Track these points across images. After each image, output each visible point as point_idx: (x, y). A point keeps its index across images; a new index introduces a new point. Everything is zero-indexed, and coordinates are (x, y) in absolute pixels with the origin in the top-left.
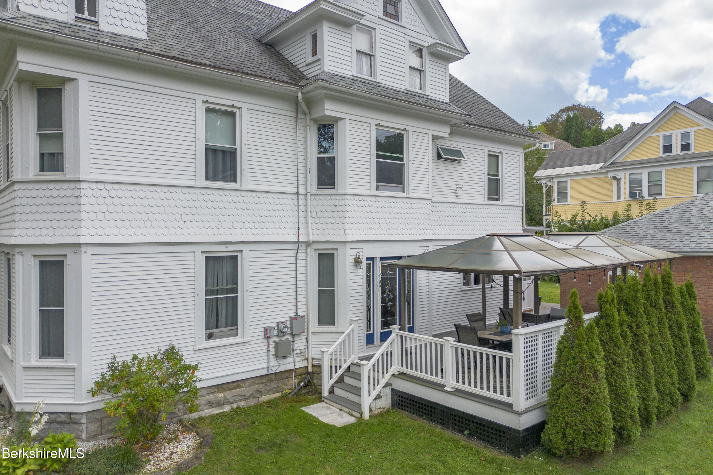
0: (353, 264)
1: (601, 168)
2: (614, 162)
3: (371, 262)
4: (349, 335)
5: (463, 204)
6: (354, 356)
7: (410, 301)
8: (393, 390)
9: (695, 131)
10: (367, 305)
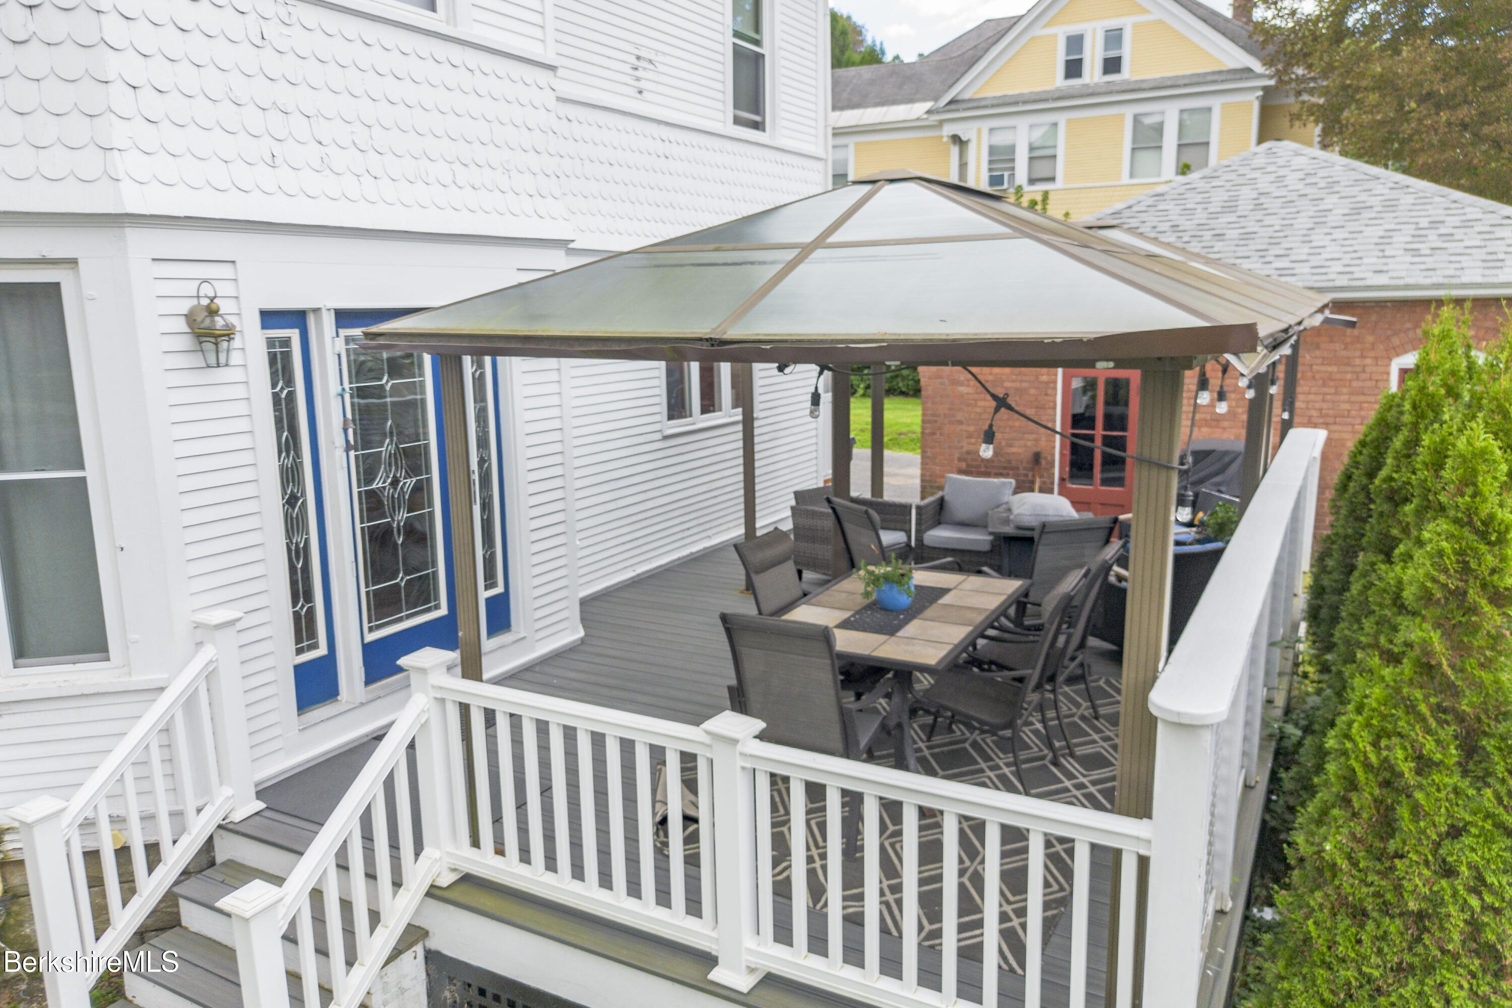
0: (186, 342)
1: (929, 112)
2: (960, 98)
3: (294, 335)
4: (190, 703)
5: (659, 122)
6: (227, 791)
7: (491, 497)
8: (433, 958)
9: (1136, 26)
10: (289, 536)
